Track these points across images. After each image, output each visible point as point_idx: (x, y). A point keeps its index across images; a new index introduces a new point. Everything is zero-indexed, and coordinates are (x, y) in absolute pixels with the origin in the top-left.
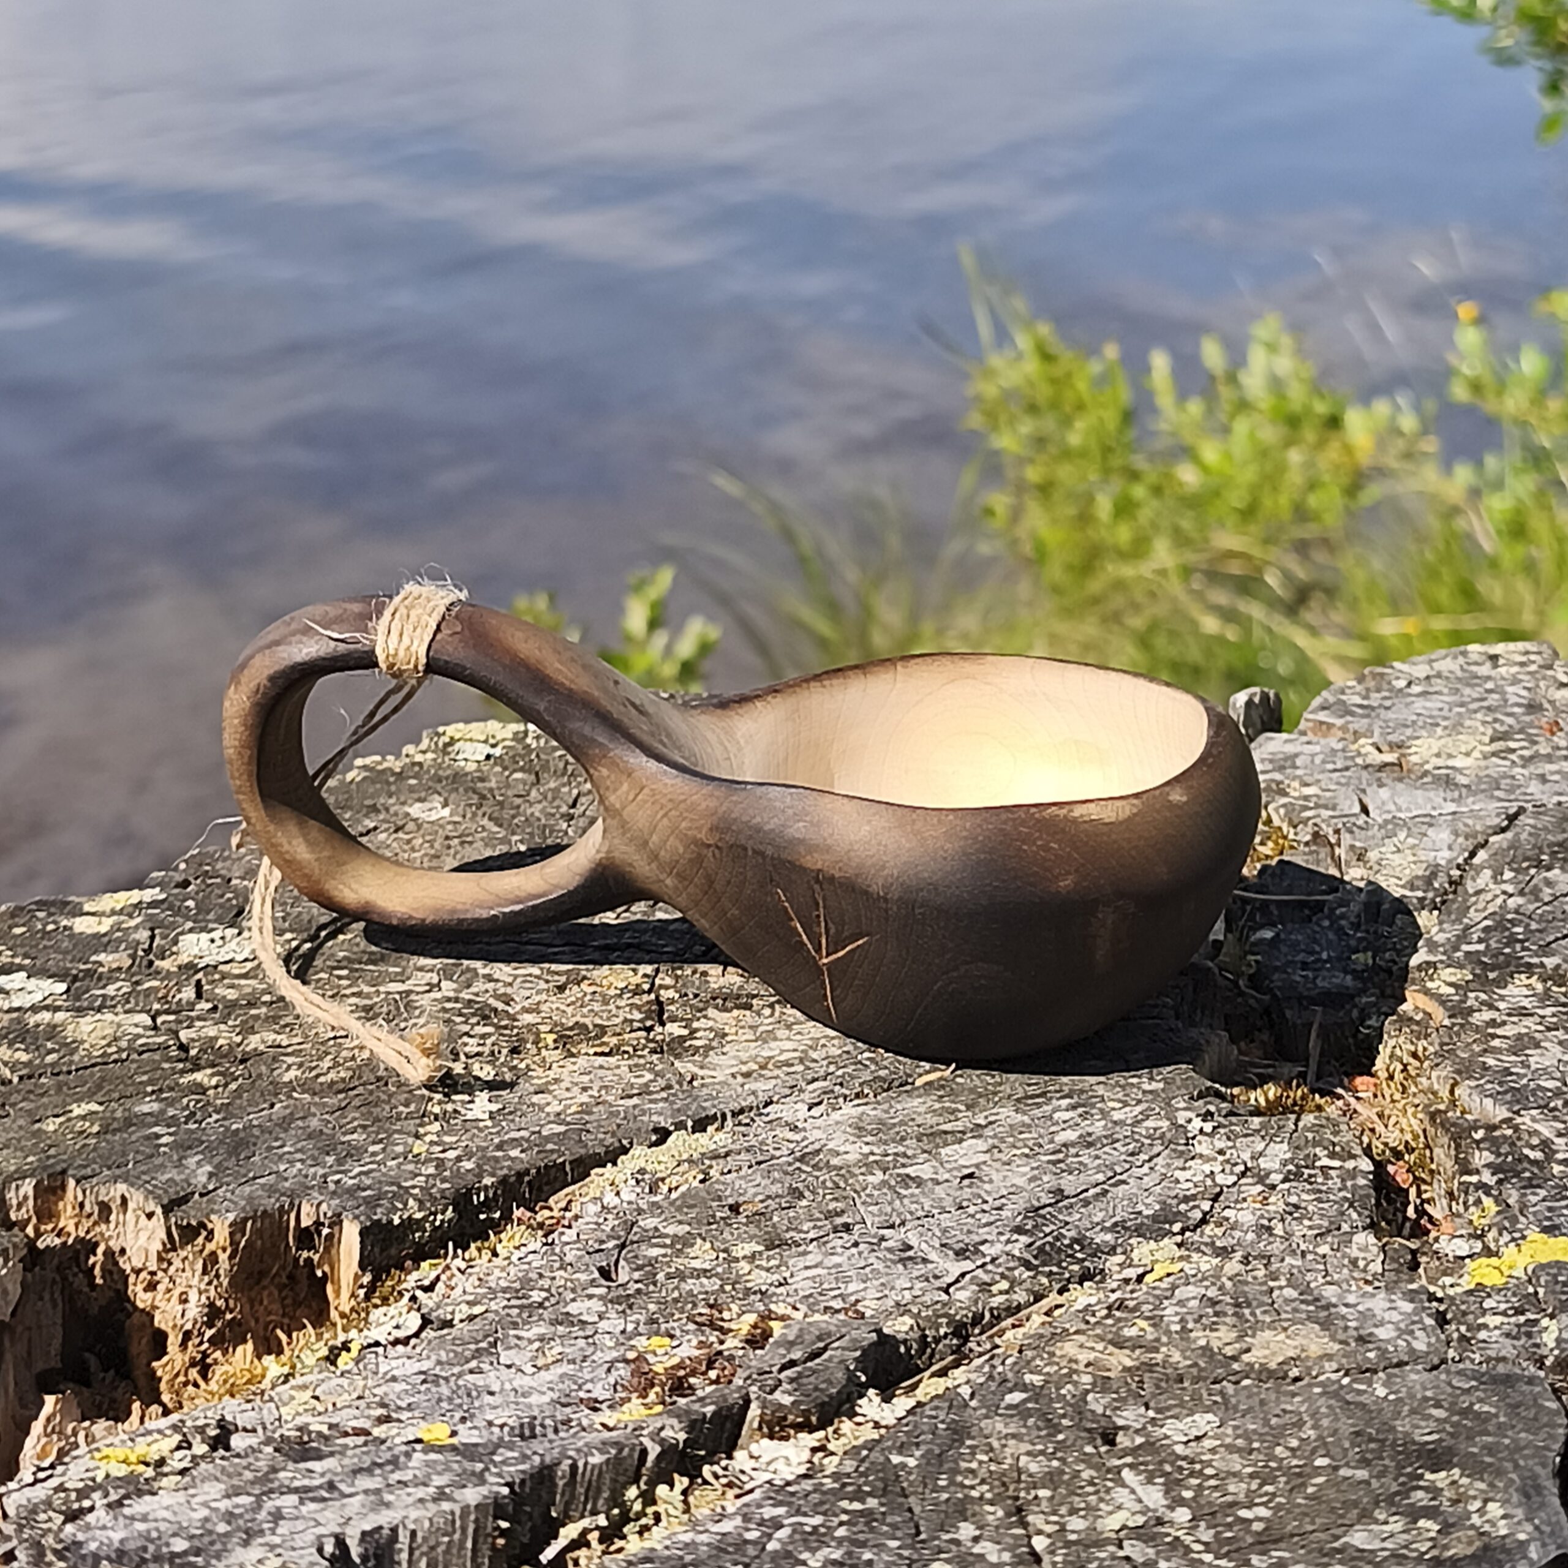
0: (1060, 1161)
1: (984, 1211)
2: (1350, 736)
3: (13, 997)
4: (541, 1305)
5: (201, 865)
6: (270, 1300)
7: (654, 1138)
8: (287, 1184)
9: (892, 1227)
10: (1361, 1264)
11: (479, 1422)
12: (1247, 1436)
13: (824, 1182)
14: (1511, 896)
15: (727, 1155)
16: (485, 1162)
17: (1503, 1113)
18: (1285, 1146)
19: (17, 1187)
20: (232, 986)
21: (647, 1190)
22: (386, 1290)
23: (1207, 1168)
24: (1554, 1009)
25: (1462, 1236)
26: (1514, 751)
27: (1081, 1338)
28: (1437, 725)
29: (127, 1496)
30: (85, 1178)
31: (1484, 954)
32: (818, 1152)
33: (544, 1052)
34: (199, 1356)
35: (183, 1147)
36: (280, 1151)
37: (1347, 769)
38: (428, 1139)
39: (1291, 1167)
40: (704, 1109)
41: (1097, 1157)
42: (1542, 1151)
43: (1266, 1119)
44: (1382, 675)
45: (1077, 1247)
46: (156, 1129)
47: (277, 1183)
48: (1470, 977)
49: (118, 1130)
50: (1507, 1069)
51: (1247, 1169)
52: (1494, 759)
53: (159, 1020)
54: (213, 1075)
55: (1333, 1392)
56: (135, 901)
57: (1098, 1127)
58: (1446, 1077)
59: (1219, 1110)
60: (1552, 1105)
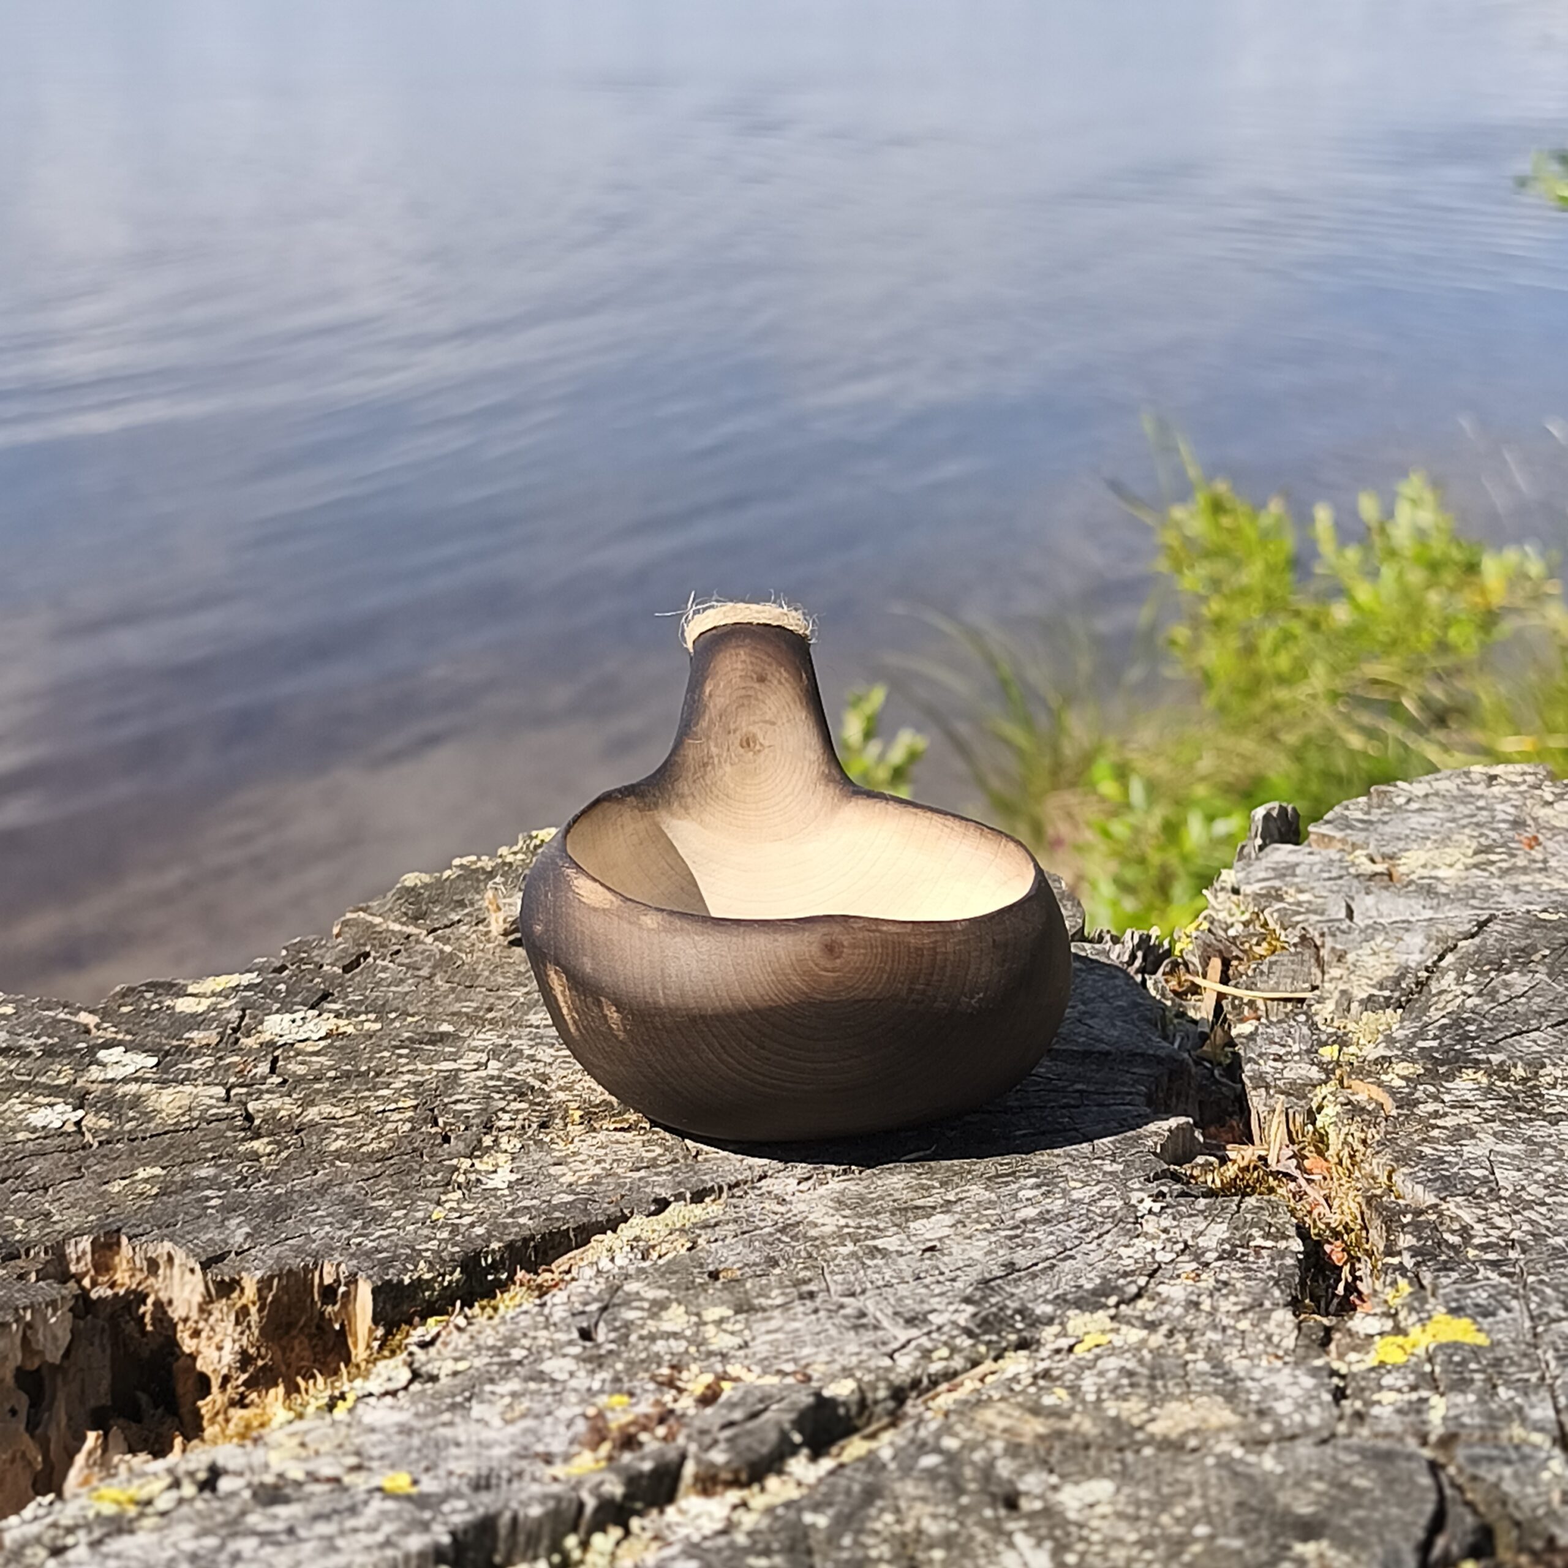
0: (1017, 1236)
1: (938, 1282)
2: (1348, 848)
3: (109, 1069)
4: (520, 1363)
5: (299, 952)
6: (300, 1347)
7: (653, 1208)
8: (314, 1246)
9: (853, 1295)
10: (1276, 1339)
11: (441, 1472)
12: (1138, 1504)
13: (799, 1252)
14: (1470, 996)
15: (716, 1224)
16: (496, 1228)
17: (1431, 1199)
18: (1225, 1226)
19: (76, 1243)
20: (302, 1063)
21: (639, 1256)
22: (395, 1342)
23: (1149, 1246)
24: (1494, 1102)
25: (1375, 1315)
26: (1493, 863)
27: (1002, 1406)
28: (1428, 838)
29: (108, 1535)
30: (136, 1236)
31: (1437, 1050)
32: (798, 1223)
33: (570, 1127)
34: (237, 1397)
35: (228, 1210)
36: (313, 1215)
37: (1341, 877)
38: (447, 1206)
39: (1227, 1247)
40: (703, 1181)
41: (1052, 1233)
42: (1461, 1236)
43: (1212, 1200)
44: (1385, 792)
45: (1018, 1317)
46: (208, 1193)
47: (305, 1244)
48: (1422, 1071)
49: (175, 1192)
50: (1441, 1157)
51: (1187, 1246)
52: (1475, 871)
53: (233, 1092)
54: (269, 1143)
55: (1226, 1463)
56: (233, 984)
57: (1057, 1205)
58: (1385, 1164)
59: (1171, 1192)
60: (1478, 1192)
